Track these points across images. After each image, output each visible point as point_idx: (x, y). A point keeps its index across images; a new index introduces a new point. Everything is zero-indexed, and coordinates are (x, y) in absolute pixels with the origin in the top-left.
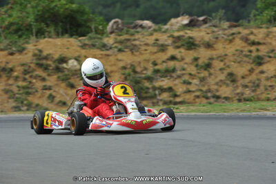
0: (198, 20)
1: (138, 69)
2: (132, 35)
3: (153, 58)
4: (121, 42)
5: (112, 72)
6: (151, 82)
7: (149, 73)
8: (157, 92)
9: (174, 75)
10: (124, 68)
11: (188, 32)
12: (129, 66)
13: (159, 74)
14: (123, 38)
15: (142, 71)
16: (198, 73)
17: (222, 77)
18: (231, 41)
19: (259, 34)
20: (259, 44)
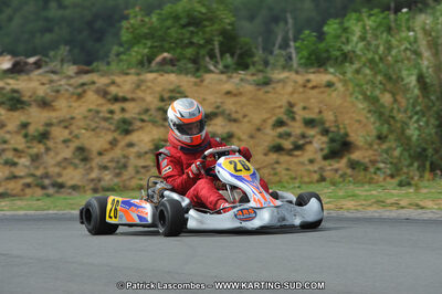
0: (26, 64)
11: (11, 81)
17: (67, 153)
18: (80, 96)
19: (125, 84)
20: (125, 100)
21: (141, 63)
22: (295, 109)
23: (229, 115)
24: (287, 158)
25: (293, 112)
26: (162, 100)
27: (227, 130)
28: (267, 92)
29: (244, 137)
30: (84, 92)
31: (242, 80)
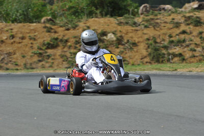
1: (158, 40)
2: (156, 15)
3: (169, 32)
4: (147, 21)
5: (138, 42)
6: (167, 49)
7: (166, 43)
8: (170, 57)
9: (184, 44)
10: (148, 39)
12: (151, 38)
13: (173, 44)
14: (148, 18)
15: (161, 42)
16: (202, 43)
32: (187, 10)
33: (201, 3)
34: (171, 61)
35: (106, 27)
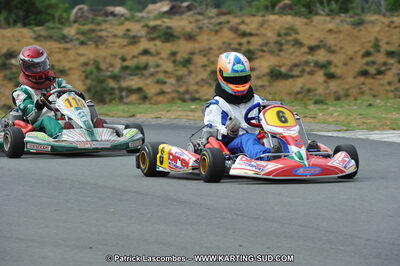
0: (180, 7)
1: (103, 66)
2: (99, 24)
3: (122, 52)
4: (83, 33)
5: (70, 69)
6: (118, 81)
7: (116, 70)
8: (124, 94)
9: (147, 73)
10: (86, 64)
11: (166, 20)
12: (91, 62)
13: (128, 72)
14: (87, 28)
15: (107, 68)
16: (176, 70)
17: (204, 75)
18: (217, 32)
19: (252, 23)
20: (251, 35)
21: (266, 8)
22: (381, 44)
23: (330, 48)
24: (371, 81)
25: (378, 46)
26: (279, 35)
27: (326, 59)
28: (360, 30)
29: (340, 64)
30: (221, 29)
31: (342, 21)
32: (152, 15)
33: (174, 3)
34: (125, 100)
35: (16, 43)
